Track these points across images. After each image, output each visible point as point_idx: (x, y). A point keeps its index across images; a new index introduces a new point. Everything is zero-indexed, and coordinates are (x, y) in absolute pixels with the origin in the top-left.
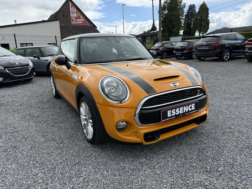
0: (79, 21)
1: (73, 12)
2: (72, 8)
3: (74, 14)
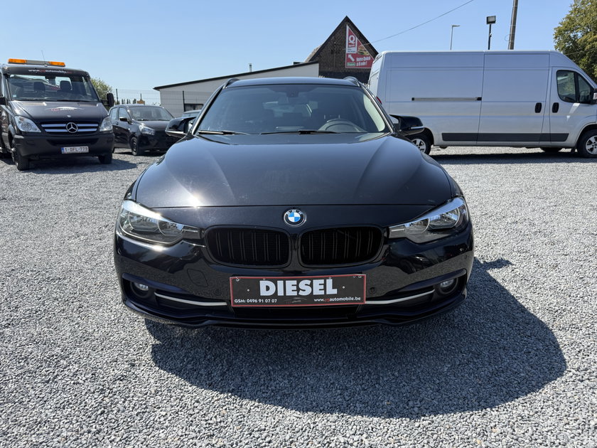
0: (361, 62)
3: (352, 48)
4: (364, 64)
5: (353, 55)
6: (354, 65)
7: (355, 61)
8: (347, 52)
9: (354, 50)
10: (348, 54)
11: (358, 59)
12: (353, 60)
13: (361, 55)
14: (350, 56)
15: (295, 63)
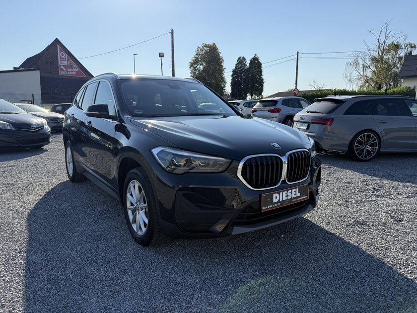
1: (62, 58)
4: (73, 73)
5: (64, 66)
6: (66, 73)
7: (67, 71)
8: (59, 64)
9: (66, 63)
10: (60, 65)
11: (69, 70)
12: (65, 70)
13: (71, 67)
14: (62, 67)
15: (15, 68)
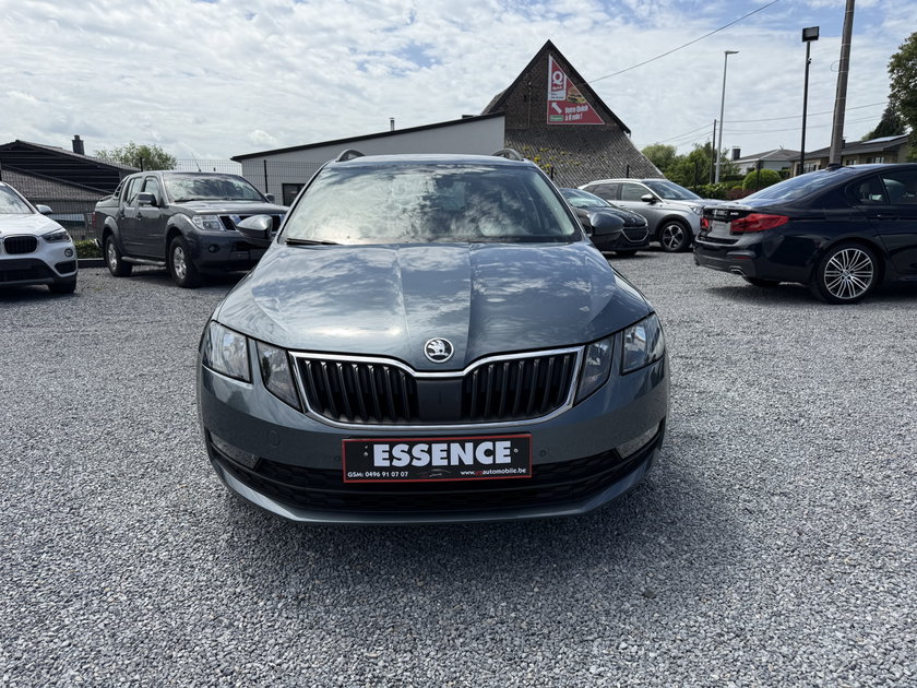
0: (573, 114)
2: (556, 73)
3: (557, 94)
4: (577, 117)
5: (559, 103)
6: (561, 118)
8: (549, 99)
9: (562, 95)
10: (551, 102)
11: (568, 110)
12: (560, 111)
13: (573, 102)
14: (554, 105)
15: (464, 116)
